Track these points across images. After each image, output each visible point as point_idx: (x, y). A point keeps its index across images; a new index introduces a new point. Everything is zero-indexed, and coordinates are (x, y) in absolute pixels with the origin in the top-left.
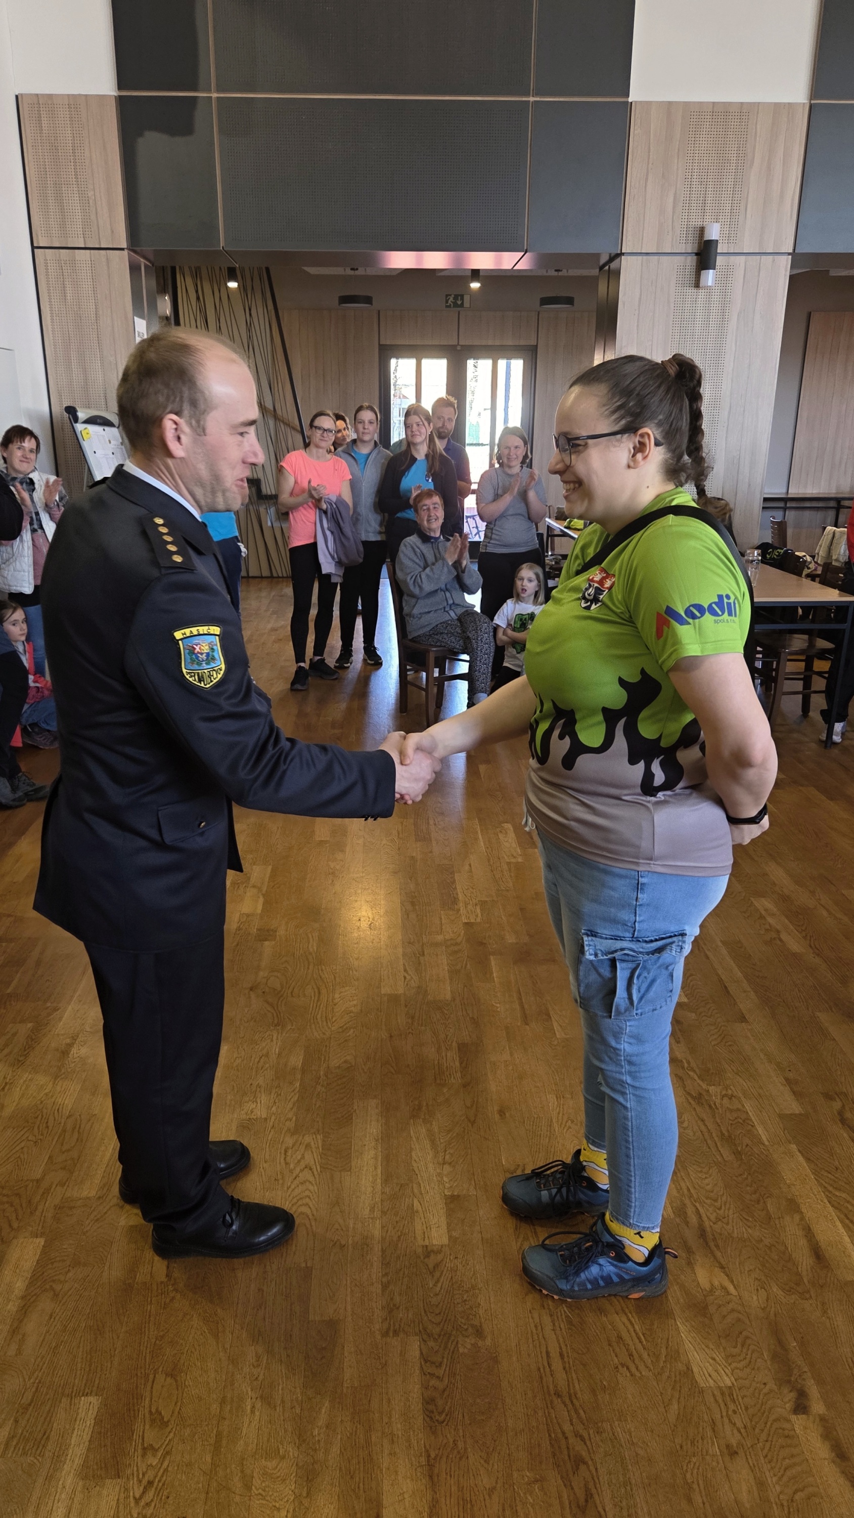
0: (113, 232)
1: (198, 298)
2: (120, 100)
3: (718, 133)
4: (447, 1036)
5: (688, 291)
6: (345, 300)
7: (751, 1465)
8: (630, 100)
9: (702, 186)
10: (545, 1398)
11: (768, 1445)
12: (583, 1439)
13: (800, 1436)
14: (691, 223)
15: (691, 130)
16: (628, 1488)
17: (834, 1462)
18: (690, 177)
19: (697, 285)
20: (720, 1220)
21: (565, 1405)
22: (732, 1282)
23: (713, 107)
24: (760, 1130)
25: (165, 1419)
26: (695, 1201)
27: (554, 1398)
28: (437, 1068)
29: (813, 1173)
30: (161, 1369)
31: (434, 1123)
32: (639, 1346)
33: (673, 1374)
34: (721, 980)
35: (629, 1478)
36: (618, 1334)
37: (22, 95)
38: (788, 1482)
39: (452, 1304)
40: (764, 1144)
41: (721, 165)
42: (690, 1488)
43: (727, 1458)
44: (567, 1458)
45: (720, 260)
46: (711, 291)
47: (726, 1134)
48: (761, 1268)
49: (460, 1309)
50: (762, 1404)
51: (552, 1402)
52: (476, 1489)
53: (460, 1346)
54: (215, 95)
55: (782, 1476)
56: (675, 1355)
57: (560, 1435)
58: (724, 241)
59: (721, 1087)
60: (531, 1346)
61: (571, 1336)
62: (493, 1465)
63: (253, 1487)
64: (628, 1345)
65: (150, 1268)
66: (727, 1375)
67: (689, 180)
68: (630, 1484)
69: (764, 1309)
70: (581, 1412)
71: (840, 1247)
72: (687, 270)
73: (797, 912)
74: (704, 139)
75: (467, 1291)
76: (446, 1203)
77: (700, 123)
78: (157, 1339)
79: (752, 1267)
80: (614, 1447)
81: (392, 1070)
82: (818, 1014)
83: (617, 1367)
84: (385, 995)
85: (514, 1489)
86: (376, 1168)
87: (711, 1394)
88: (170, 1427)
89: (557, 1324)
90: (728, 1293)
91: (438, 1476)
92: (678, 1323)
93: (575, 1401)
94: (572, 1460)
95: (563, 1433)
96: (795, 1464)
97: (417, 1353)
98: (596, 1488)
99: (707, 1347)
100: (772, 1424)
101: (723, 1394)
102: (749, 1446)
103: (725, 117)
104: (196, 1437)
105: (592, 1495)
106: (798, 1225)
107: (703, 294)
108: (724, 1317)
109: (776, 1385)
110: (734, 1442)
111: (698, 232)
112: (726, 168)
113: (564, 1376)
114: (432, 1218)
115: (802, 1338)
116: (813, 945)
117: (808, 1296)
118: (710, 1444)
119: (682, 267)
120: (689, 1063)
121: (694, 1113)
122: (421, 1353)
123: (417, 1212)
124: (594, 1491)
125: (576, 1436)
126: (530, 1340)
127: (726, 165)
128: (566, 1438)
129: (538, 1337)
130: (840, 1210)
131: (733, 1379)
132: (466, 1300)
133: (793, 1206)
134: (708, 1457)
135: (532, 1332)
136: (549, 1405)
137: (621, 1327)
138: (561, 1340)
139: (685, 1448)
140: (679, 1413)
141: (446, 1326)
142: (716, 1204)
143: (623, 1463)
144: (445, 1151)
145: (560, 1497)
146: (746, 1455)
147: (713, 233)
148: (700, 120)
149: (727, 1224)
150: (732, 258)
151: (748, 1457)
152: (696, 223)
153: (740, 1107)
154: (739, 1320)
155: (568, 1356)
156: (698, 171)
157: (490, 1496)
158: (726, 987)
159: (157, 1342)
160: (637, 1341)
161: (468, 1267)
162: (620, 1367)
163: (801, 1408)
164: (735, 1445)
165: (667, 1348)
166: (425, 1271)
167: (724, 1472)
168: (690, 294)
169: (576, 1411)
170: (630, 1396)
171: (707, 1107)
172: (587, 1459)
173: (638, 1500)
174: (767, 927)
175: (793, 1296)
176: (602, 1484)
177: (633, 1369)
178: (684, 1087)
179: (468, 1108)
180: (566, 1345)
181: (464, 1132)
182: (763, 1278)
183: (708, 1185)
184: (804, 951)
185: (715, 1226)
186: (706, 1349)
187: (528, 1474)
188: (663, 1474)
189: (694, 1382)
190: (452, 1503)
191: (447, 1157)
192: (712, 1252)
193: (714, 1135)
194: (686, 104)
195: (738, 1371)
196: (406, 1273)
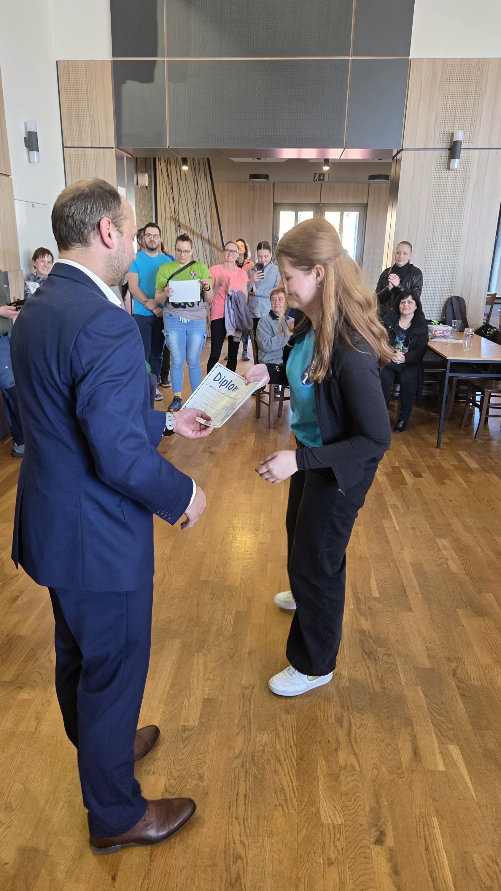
0: (107, 138)
1: (168, 176)
2: (114, 63)
3: (464, 77)
4: (230, 607)
5: (443, 171)
6: (253, 176)
7: (340, 871)
8: (410, 58)
9: (453, 109)
10: (229, 819)
11: (353, 861)
12: (244, 845)
13: (374, 858)
14: (446, 131)
15: (447, 75)
16: (263, 876)
17: (390, 875)
18: (446, 103)
19: (448, 168)
20: (362, 727)
21: (240, 824)
22: (359, 763)
23: (461, 61)
24: (402, 676)
25: (13, 808)
26: (350, 714)
27: (234, 819)
28: (219, 624)
29: (427, 704)
30: (18, 780)
31: (209, 656)
32: (293, 795)
33: (308, 814)
34: (403, 585)
35: (265, 871)
36: (282, 787)
37: (59, 60)
38: (359, 884)
39: (190, 760)
40: (401, 685)
41: (465, 96)
42: (299, 881)
43: (326, 866)
44: (232, 855)
45: (463, 153)
46: (457, 171)
47: (380, 677)
48: (379, 757)
49: (194, 764)
50: (356, 837)
51: (232, 822)
52: (174, 867)
53: (188, 784)
54: (166, 59)
55: (357, 880)
56: (312, 802)
57: (231, 841)
58: (466, 142)
59: (385, 649)
60: (229, 789)
61: (254, 785)
62: (188, 853)
63: (50, 851)
64: (286, 793)
65: (27, 724)
66: (340, 817)
67: (446, 105)
68: (265, 874)
69: (374, 781)
70: (248, 830)
71: (431, 749)
72: (442, 159)
73: (462, 548)
74: (455, 80)
75: (201, 754)
76: (203, 703)
77: (453, 71)
78: (20, 763)
79: (373, 756)
80: (261, 852)
81: (194, 624)
82: (458, 610)
83: (276, 806)
84: (201, 580)
85: (196, 869)
86: (168, 679)
87: (327, 828)
88: (14, 813)
89: (248, 778)
90: (355, 770)
91: (155, 856)
92: (320, 784)
93: (246, 823)
94: (235, 856)
95: (234, 840)
96: (366, 874)
97: (163, 785)
98: (244, 874)
99: (333, 800)
100: (359, 849)
101: (334, 828)
102: (342, 860)
103: (469, 67)
104: (27, 820)
105: (240, 878)
106: (409, 734)
107: (452, 173)
108: (348, 783)
109: (368, 826)
110: (333, 857)
111: (450, 136)
112: (468, 97)
113: (244, 808)
114: (192, 710)
115: (392, 800)
116: (466, 568)
117: (402, 776)
118: (318, 857)
119: (439, 157)
120: (369, 633)
121: (364, 663)
122: (165, 786)
123: (185, 706)
124: (242, 875)
125: (241, 843)
126: (230, 785)
127: (468, 96)
128: (235, 843)
129: (235, 784)
130: (437, 727)
131: (343, 820)
132: (199, 759)
133: (409, 722)
134: (315, 864)
135: (232, 780)
136: (230, 824)
137: (285, 783)
138: (248, 787)
139: (303, 857)
140: (305, 836)
141: (183, 772)
142: (362, 717)
143: (263, 862)
144: (211, 673)
145: (221, 877)
146: (338, 865)
147: (459, 136)
148: (453, 69)
149: (366, 730)
150: (471, 151)
151: (339, 867)
152: (449, 131)
153: (393, 661)
154: (357, 786)
155: (249, 797)
156: (451, 99)
157: (181, 871)
158: (405, 590)
159: (20, 765)
160: (292, 792)
161: (206, 740)
162: (278, 806)
163: (379, 841)
164: (333, 859)
165: (309, 798)
166: (180, 740)
167: (322, 873)
168: (444, 173)
169: (245, 828)
170: (278, 823)
171: (373, 660)
172: (244, 857)
173: (266, 883)
174: (441, 556)
175: (393, 775)
176: (248, 872)
177: (285, 808)
178: (363, 647)
179: (231, 649)
180: (250, 790)
181: (225, 662)
182: (378, 763)
183: (360, 705)
184: (460, 572)
185: (358, 731)
186: (332, 801)
187: (207, 861)
188: (285, 870)
189: (319, 818)
190: (159, 872)
191: (211, 676)
192: (352, 745)
193: (373, 676)
194: (445, 60)
195: (347, 816)
196: (169, 740)
